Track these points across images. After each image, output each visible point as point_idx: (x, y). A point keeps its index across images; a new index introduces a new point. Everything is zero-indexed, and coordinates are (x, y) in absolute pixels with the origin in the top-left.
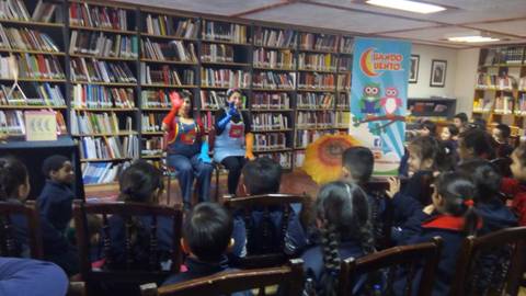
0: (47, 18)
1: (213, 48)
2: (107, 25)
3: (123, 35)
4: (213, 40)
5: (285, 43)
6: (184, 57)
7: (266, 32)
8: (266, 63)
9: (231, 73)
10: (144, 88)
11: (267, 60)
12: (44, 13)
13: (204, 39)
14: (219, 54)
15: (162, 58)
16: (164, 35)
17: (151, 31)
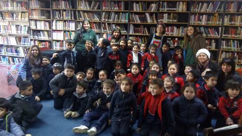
0: (96, 8)
1: (166, 16)
2: (116, 9)
3: (123, 12)
4: (165, 11)
5: (214, 9)
6: (149, 21)
7: (201, 4)
8: (199, 22)
9: (175, 28)
10: (130, 36)
11: (200, 20)
12: (95, 6)
13: (160, 11)
14: (169, 18)
15: (139, 22)
16: (141, 11)
17: (135, 10)
